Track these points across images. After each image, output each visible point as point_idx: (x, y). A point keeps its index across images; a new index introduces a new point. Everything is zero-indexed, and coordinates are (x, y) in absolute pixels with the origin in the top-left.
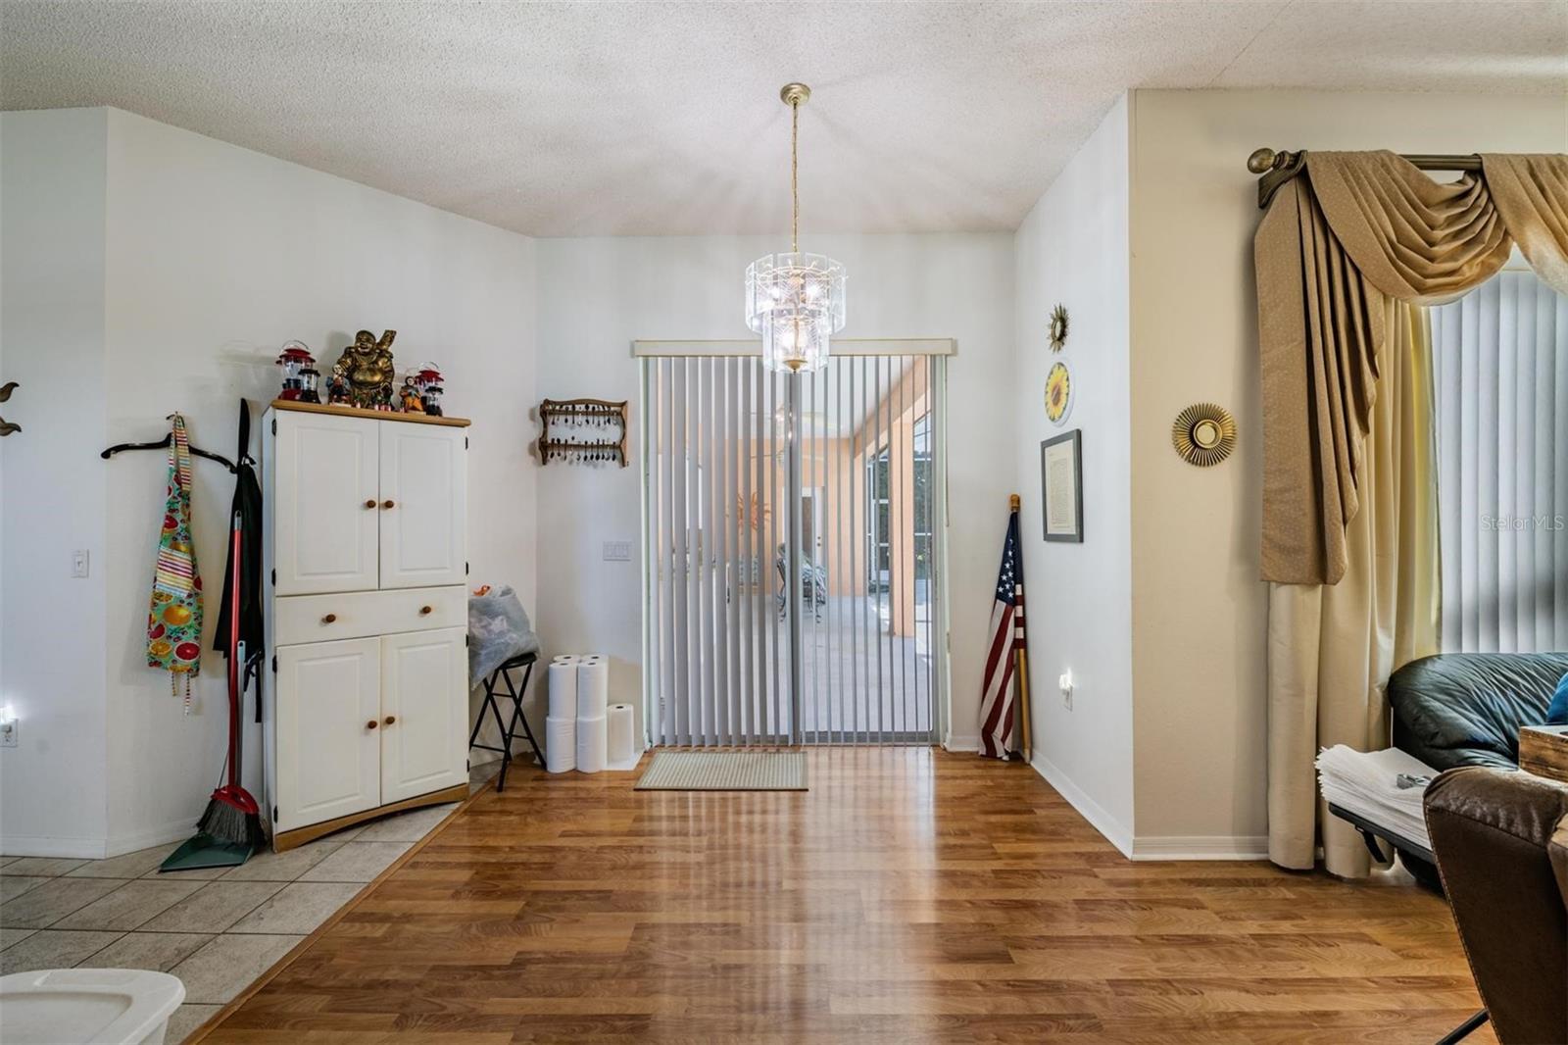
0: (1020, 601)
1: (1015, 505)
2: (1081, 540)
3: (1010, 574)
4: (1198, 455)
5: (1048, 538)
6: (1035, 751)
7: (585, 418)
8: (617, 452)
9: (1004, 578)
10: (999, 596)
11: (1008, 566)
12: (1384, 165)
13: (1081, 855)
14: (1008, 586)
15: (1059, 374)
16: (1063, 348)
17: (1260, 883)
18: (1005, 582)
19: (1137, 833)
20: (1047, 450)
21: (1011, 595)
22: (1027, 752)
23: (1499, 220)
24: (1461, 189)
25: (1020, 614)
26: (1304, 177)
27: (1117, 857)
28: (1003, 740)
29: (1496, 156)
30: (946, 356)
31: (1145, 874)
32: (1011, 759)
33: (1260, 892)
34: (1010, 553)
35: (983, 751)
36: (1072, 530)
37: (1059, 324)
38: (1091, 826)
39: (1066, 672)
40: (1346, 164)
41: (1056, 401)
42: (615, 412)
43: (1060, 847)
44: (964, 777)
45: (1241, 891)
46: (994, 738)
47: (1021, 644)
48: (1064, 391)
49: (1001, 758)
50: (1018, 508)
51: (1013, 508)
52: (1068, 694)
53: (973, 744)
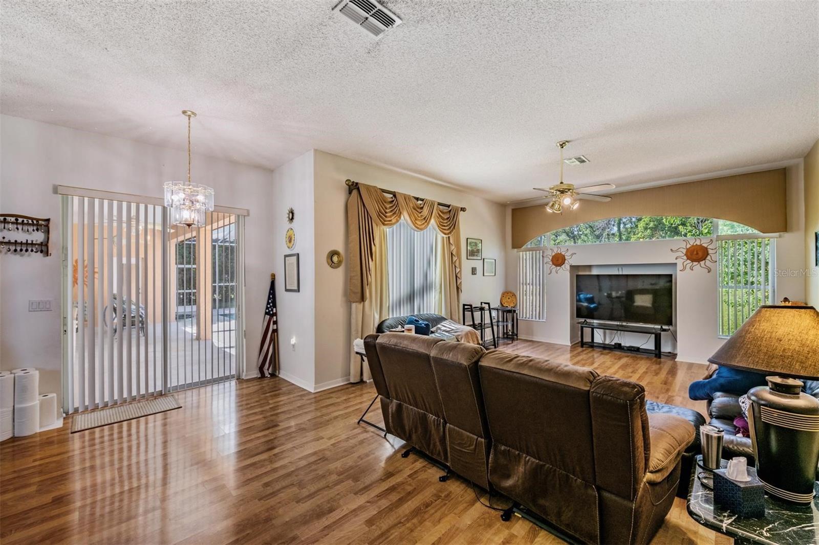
0: (275, 314)
1: (273, 277)
2: (299, 291)
3: (271, 304)
4: (333, 265)
5: (287, 290)
6: (280, 371)
7: (15, 226)
8: (44, 248)
9: (269, 306)
10: (266, 313)
11: (270, 301)
12: (376, 191)
13: (299, 396)
14: (270, 309)
15: (291, 232)
16: (292, 223)
17: (347, 388)
18: (269, 308)
19: (315, 384)
20: (286, 258)
21: (271, 312)
22: (277, 372)
23: (399, 209)
24: (391, 200)
25: (275, 320)
26: (358, 189)
27: (310, 393)
28: (268, 370)
29: (399, 193)
30: (244, 216)
31: (317, 395)
32: (271, 376)
33: (347, 390)
34: (271, 296)
35: (259, 376)
36: (296, 288)
37: (291, 214)
38: (301, 388)
39: (292, 338)
40: (368, 188)
41: (290, 241)
42: (43, 225)
43: (292, 396)
44: (253, 386)
45: (343, 391)
46: (264, 370)
47: (275, 331)
48: (293, 239)
49: (267, 377)
50: (274, 279)
51: (272, 279)
52: (293, 346)
53: (255, 374)
